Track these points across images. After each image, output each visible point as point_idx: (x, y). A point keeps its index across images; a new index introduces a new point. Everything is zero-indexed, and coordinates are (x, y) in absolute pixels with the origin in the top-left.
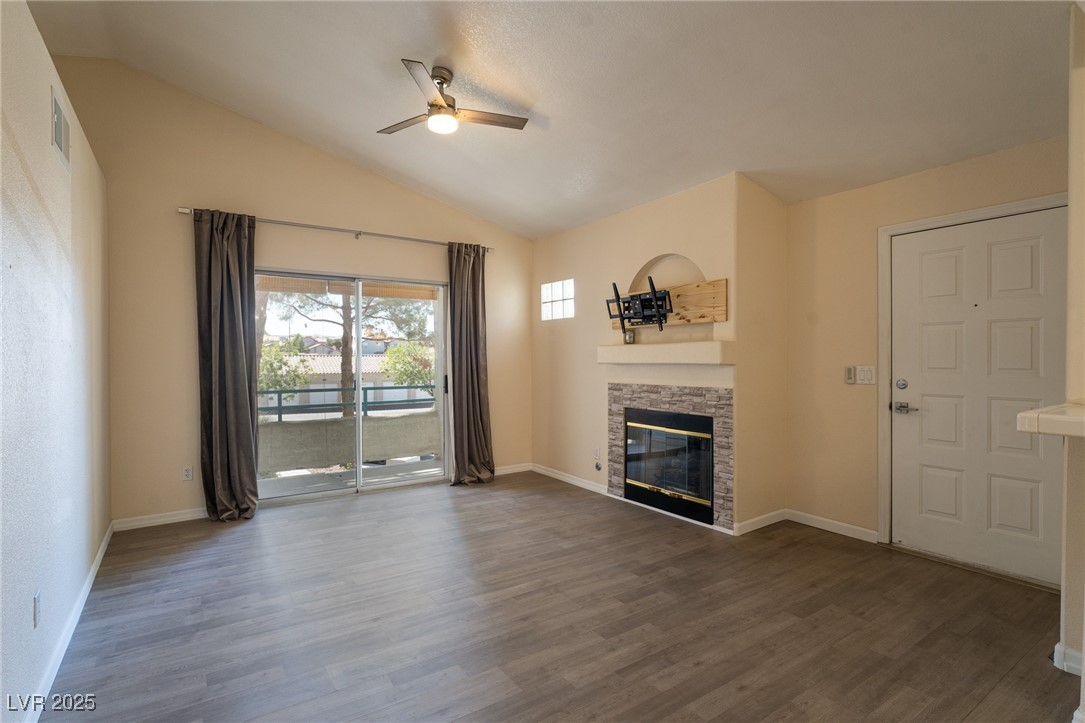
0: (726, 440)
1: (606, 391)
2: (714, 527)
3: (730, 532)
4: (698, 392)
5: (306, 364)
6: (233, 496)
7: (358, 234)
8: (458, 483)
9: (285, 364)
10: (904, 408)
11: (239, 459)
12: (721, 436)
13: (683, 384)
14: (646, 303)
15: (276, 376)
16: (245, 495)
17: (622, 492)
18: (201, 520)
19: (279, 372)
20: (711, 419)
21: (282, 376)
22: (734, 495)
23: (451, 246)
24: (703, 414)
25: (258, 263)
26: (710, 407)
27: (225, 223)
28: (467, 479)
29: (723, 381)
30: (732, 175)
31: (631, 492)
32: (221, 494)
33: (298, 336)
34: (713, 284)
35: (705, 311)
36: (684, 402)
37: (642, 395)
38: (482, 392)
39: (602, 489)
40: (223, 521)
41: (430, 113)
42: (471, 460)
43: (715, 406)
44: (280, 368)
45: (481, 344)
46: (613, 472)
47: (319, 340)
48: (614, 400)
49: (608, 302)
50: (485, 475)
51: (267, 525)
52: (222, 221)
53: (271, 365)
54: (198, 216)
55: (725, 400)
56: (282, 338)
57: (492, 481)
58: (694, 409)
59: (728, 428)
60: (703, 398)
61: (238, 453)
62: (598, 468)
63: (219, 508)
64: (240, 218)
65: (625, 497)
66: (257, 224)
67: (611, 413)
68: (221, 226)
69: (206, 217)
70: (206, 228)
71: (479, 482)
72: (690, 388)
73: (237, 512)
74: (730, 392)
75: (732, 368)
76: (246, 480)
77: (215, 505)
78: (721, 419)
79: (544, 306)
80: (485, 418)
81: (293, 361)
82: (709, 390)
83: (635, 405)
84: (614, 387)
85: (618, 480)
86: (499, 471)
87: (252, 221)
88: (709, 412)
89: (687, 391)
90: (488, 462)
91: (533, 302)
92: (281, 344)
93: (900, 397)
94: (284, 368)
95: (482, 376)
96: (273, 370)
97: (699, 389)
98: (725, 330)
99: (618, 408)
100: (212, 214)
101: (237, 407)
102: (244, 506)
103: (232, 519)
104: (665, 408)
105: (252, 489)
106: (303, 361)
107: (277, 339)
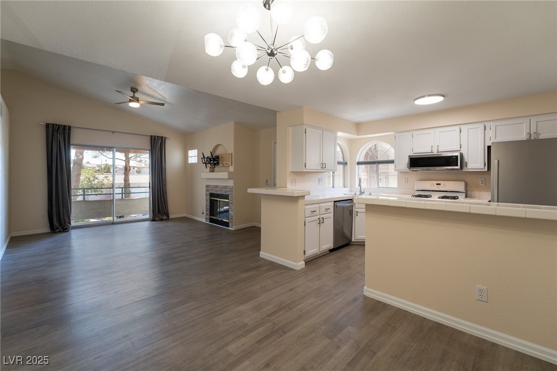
1: (205, 188)
2: (229, 228)
3: (232, 229)
4: (226, 187)
5: (108, 178)
6: (61, 224)
7: (113, 132)
8: (153, 220)
9: (97, 178)
11: (63, 211)
12: (231, 200)
14: (214, 159)
15: (91, 184)
16: (65, 223)
17: (209, 221)
18: (47, 233)
19: (93, 183)
20: (229, 195)
21: (95, 184)
22: (233, 218)
23: (151, 137)
25: (72, 142)
27: (59, 128)
28: (157, 219)
29: (231, 183)
30: (233, 122)
31: (211, 220)
32: (56, 223)
33: (107, 165)
34: (229, 154)
35: (227, 162)
36: (223, 190)
37: (214, 188)
38: (164, 188)
39: (204, 220)
40: (57, 232)
41: (130, 102)
42: (159, 212)
43: (229, 191)
44: (94, 181)
45: (164, 171)
46: (207, 215)
47: (118, 167)
48: (207, 190)
49: (202, 158)
50: (165, 217)
51: (74, 234)
52: (57, 127)
53: (89, 179)
54: (47, 126)
55: (231, 189)
56: (98, 166)
57: (168, 219)
58: (225, 192)
59: (232, 198)
60: (227, 189)
61: (63, 209)
62: (203, 213)
63: (55, 228)
64: (65, 126)
66: (72, 128)
67: (206, 195)
68: (57, 129)
69: (51, 126)
70: (51, 130)
71: (162, 220)
73: (62, 230)
74: (232, 187)
75: (232, 180)
76: (66, 218)
77: (53, 227)
78: (231, 195)
79: (189, 158)
80: (165, 197)
81: (101, 177)
82: (228, 187)
83: (212, 192)
84: (207, 186)
85: (208, 217)
86: (171, 216)
87: (70, 128)
88: (228, 193)
89: (224, 187)
90: (166, 213)
91: (186, 157)
92: (97, 168)
94: (96, 180)
95: (164, 183)
96: (90, 181)
98: (231, 169)
99: (208, 193)
100: (53, 125)
101: (63, 193)
102: (65, 228)
103: (60, 232)
104: (219, 192)
105: (68, 221)
106: (106, 177)
107: (95, 166)
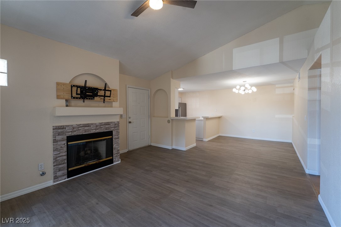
0: (117, 136)
2: (114, 164)
3: (119, 162)
4: (108, 124)
10: (130, 122)
12: (116, 136)
13: (101, 122)
17: (64, 177)
20: (112, 131)
24: (110, 130)
26: (112, 127)
29: (116, 119)
35: (111, 98)
36: (102, 128)
37: (80, 128)
43: (114, 127)
46: (58, 170)
48: (58, 134)
55: (117, 125)
58: (106, 129)
59: (118, 133)
60: (109, 125)
62: (43, 174)
65: (68, 178)
72: (104, 123)
74: (118, 122)
78: (116, 131)
82: (111, 122)
85: (62, 172)
88: (111, 129)
89: (103, 124)
93: (130, 120)
97: (108, 123)
98: (117, 105)
104: (93, 131)
